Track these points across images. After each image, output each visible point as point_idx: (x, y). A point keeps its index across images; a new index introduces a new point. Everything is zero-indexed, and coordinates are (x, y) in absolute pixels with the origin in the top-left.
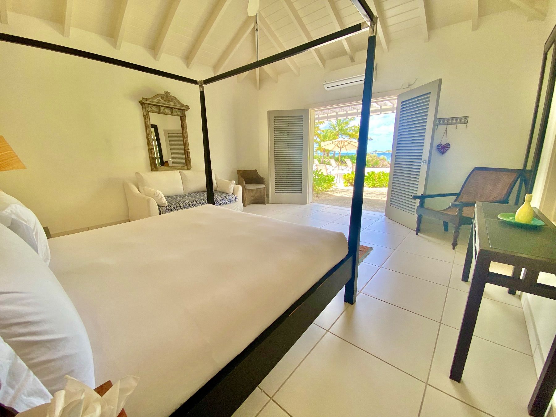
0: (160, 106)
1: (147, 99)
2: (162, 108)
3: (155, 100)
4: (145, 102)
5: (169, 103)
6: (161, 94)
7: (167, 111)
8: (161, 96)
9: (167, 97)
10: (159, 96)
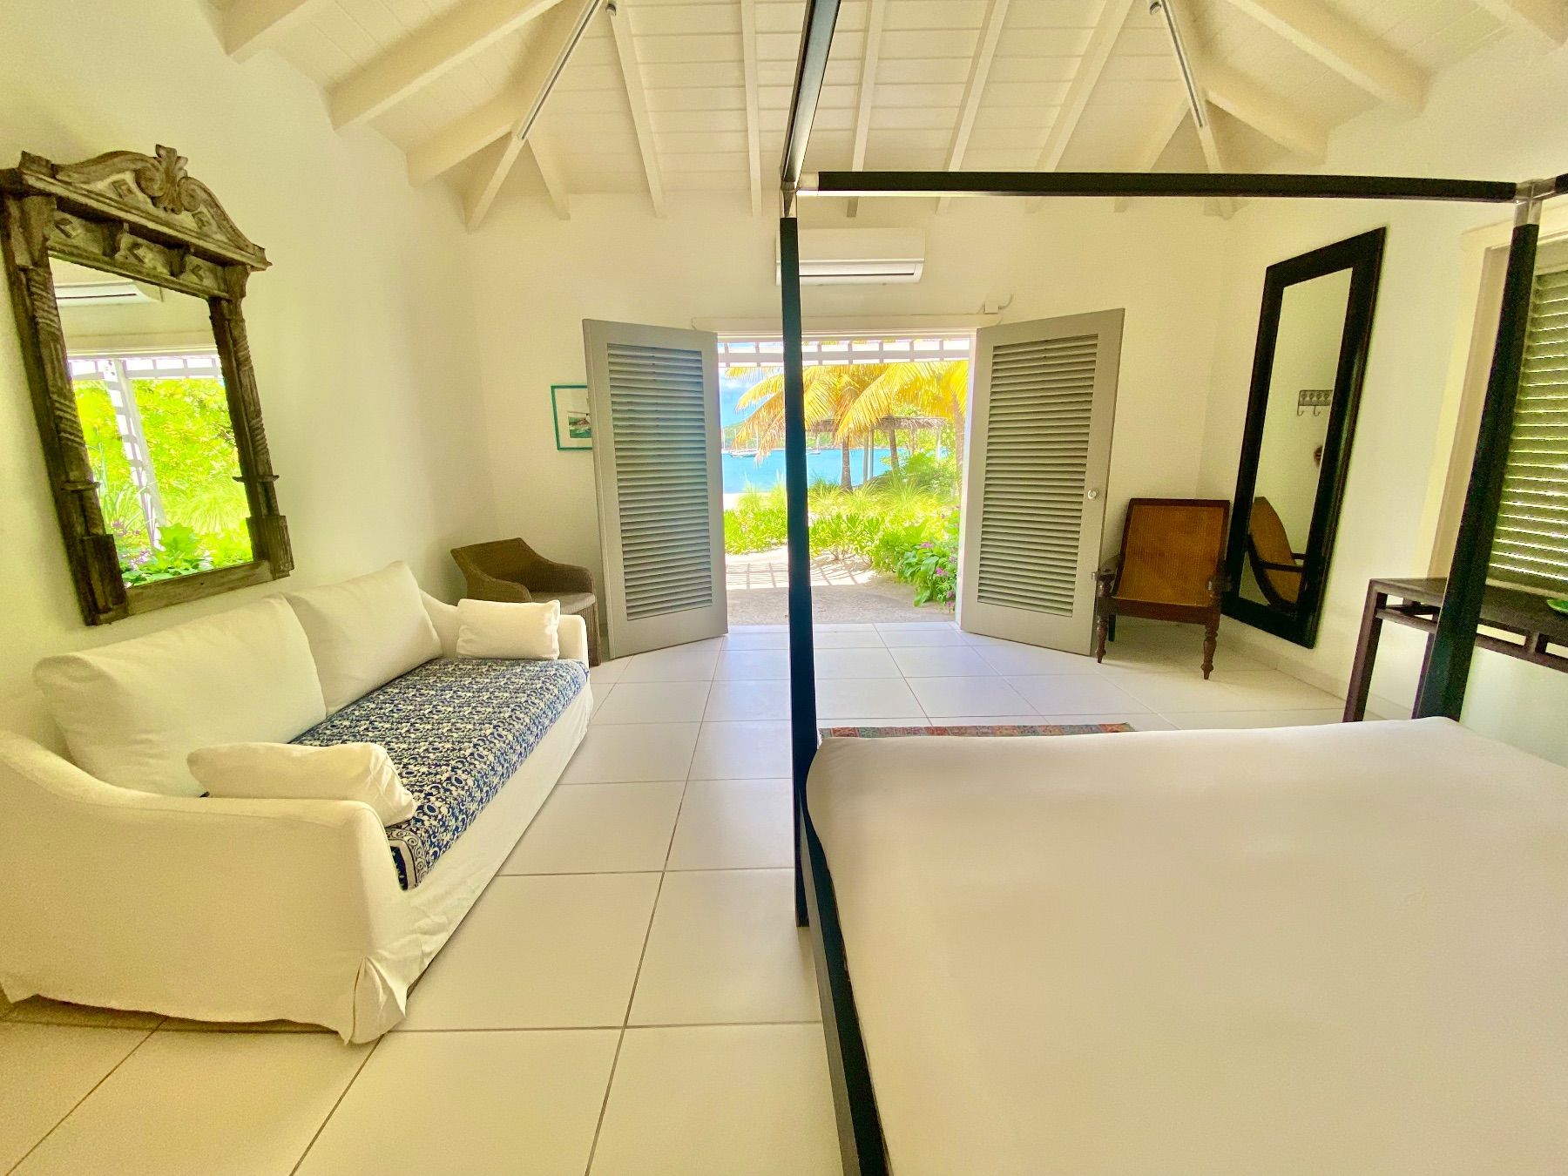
0: (120, 221)
1: (54, 170)
2: (125, 240)
3: (101, 186)
4: (40, 185)
5: (176, 216)
6: (141, 158)
7: (151, 258)
8: (139, 165)
9: (170, 177)
10: (124, 165)
